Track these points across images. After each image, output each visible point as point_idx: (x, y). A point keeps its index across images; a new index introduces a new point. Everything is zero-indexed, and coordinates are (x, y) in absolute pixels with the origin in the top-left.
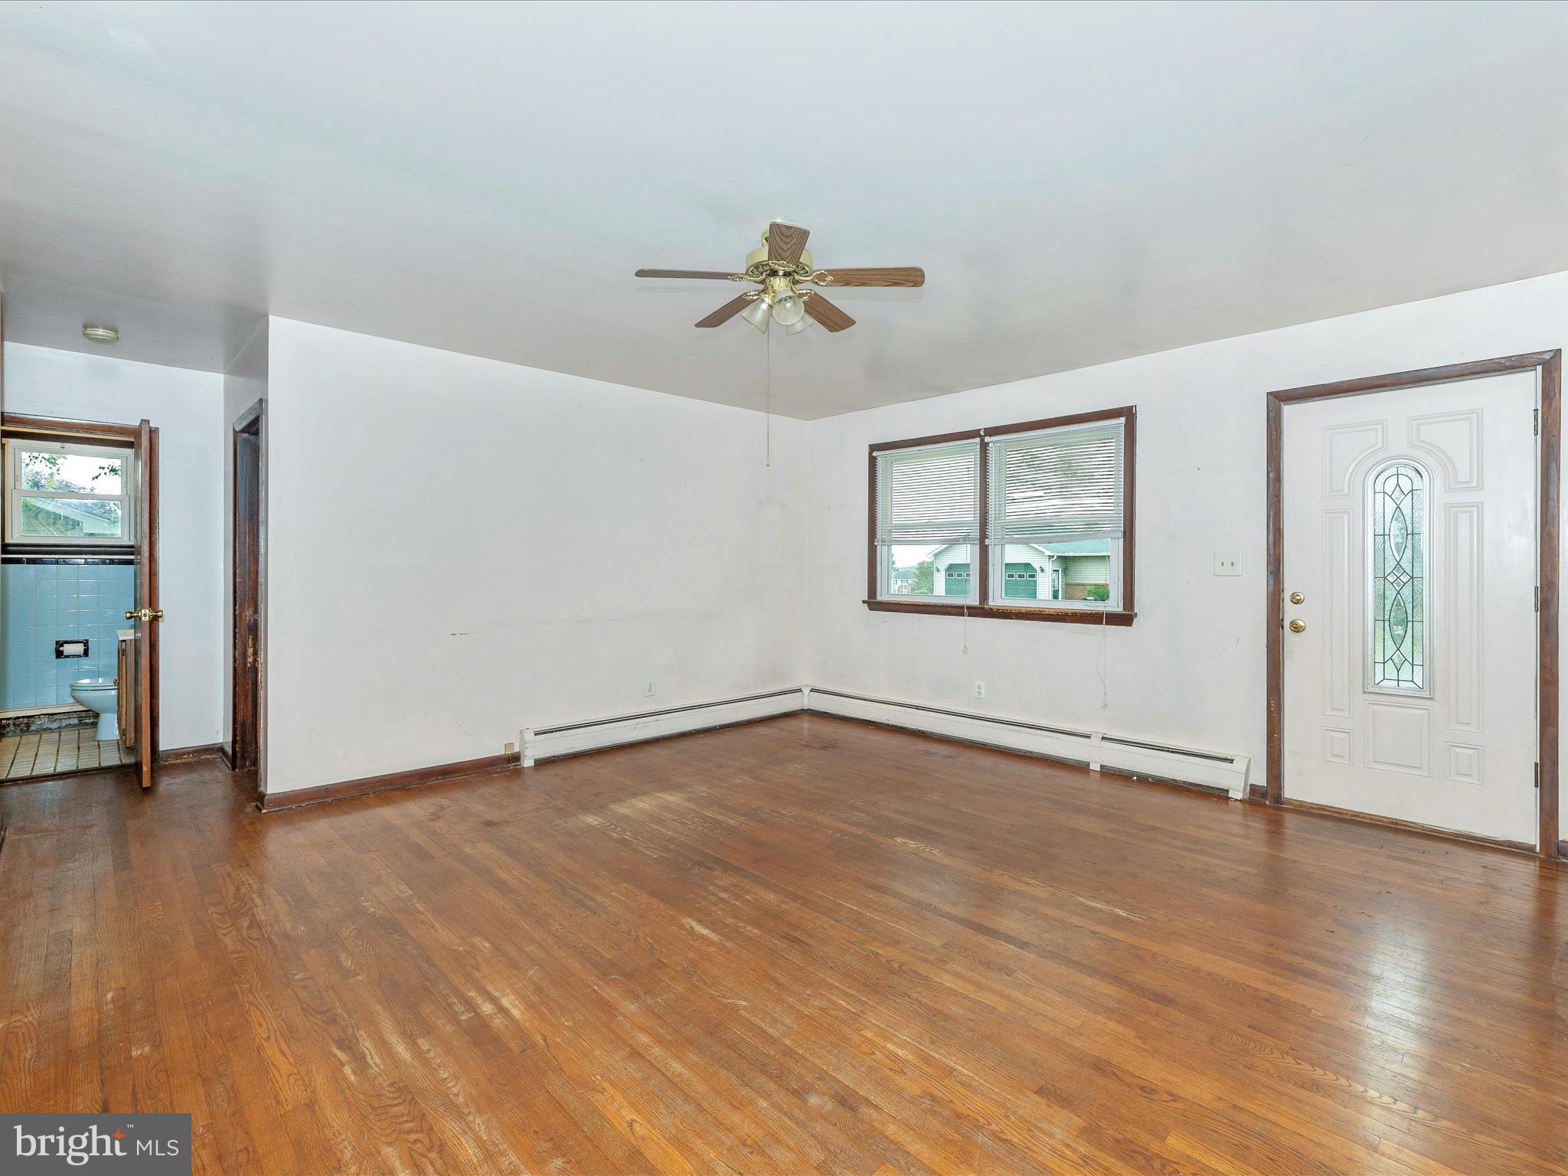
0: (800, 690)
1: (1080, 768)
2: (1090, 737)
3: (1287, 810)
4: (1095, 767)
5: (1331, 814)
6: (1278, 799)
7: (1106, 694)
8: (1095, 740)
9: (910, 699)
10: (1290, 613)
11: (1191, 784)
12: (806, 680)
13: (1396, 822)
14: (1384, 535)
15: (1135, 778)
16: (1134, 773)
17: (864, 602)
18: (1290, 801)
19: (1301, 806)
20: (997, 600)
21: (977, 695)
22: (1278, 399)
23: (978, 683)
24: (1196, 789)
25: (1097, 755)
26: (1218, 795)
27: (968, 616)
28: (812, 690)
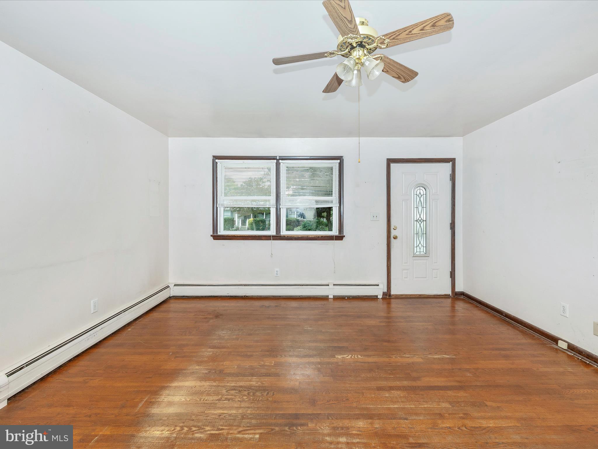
0: (168, 287)
1: (325, 298)
2: (329, 285)
3: (393, 298)
4: (331, 297)
5: (404, 297)
6: (390, 295)
7: (335, 267)
8: (331, 286)
9: (239, 281)
10: (393, 233)
11: (364, 296)
12: (171, 281)
13: (420, 295)
14: (417, 208)
15: (346, 298)
16: (346, 296)
17: (211, 236)
18: (393, 295)
19: (396, 296)
20: (284, 232)
21: (276, 275)
22: (390, 161)
23: (276, 269)
24: (366, 297)
25: (331, 292)
26: (374, 298)
27: (273, 240)
28: (175, 285)
